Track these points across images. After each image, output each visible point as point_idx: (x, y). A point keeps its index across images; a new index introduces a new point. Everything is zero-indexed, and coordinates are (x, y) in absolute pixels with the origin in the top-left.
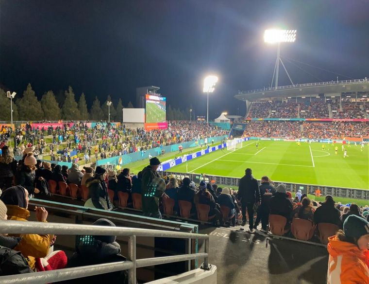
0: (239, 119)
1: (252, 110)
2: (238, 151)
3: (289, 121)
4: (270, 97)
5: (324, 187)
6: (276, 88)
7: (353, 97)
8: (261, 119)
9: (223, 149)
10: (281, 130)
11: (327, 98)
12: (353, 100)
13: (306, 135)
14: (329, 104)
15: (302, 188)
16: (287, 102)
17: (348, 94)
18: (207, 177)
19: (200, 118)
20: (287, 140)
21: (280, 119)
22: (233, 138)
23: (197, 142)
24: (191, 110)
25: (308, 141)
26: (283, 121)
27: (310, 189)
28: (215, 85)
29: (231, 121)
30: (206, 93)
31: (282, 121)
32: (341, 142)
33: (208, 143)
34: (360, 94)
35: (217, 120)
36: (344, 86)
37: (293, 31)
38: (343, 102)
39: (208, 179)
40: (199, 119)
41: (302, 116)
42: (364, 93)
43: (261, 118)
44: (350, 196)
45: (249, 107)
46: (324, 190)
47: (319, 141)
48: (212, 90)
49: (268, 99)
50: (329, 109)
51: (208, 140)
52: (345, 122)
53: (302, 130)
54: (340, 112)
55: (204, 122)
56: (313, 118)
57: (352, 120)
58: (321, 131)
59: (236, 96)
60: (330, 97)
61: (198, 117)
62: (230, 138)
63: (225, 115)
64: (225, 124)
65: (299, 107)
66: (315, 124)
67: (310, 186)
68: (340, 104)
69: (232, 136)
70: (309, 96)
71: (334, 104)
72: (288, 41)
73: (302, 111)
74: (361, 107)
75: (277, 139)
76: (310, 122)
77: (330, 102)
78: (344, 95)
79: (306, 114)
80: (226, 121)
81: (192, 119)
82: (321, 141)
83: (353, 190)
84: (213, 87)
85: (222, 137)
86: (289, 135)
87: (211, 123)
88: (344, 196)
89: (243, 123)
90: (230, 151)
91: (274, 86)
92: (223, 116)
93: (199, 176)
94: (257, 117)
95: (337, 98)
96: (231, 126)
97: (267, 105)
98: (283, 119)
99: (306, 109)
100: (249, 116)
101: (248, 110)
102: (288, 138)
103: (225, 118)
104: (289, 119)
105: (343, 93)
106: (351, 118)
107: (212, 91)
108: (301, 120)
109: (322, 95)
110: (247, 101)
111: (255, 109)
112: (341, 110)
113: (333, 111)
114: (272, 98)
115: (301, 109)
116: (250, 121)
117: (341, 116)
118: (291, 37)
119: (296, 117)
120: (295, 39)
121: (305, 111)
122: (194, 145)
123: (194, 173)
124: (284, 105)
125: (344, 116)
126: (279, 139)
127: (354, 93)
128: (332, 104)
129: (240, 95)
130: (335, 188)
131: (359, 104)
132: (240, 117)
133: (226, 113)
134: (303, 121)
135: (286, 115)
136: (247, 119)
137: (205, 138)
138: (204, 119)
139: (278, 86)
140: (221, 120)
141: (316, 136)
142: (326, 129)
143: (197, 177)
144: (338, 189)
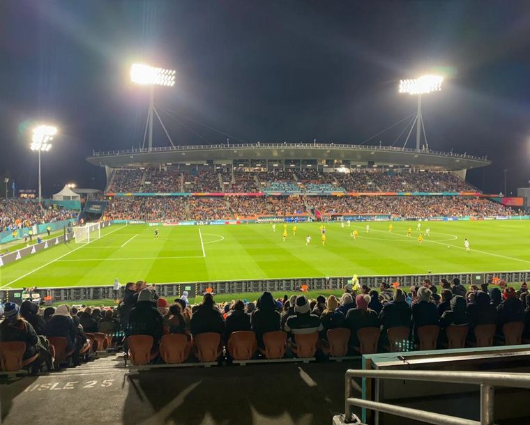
0: (95, 194)
1: (115, 181)
2: (95, 243)
3: (169, 197)
4: (142, 163)
5: (216, 283)
6: (151, 149)
7: (246, 166)
8: (130, 194)
9: (69, 241)
10: (159, 210)
11: (217, 165)
12: (247, 170)
13: (193, 216)
14: (220, 175)
15: (188, 288)
16: (165, 169)
17: (241, 161)
18: (36, 291)
19: (24, 193)
20: (167, 224)
21: (157, 194)
22: (85, 223)
23: (16, 233)
24: (7, 180)
25: (196, 224)
26: (162, 197)
27: (199, 288)
28: (51, 139)
29: (82, 197)
30: (37, 152)
31: (159, 197)
32: (235, 222)
33: (38, 234)
34: (253, 162)
35: (58, 197)
36: (235, 152)
37: (171, 71)
38: (235, 172)
39: (38, 295)
40: (22, 195)
41: (187, 190)
42: (258, 161)
43: (130, 192)
44: (246, 290)
45: (111, 176)
46: (216, 287)
47: (209, 223)
48: (47, 148)
49: (139, 165)
50: (220, 181)
51: (38, 229)
52: (240, 197)
53: (187, 208)
54: (233, 185)
55: (34, 201)
56: (200, 191)
57: (246, 194)
58: (211, 210)
59: (88, 159)
60: (220, 165)
61: (21, 191)
62: (79, 223)
63: (71, 189)
64: (73, 203)
65: (182, 178)
66: (204, 200)
67: (198, 284)
68: (232, 174)
69: (82, 221)
70: (195, 163)
71: (226, 174)
72: (165, 84)
73: (186, 183)
74: (255, 178)
75: (154, 224)
76: (197, 197)
77: (220, 171)
78: (236, 163)
79: (192, 187)
80: (74, 197)
81: (10, 196)
82: (211, 223)
83: (249, 282)
84: (49, 142)
85: (65, 222)
86: (170, 218)
87: (47, 201)
88: (240, 291)
89: (101, 200)
90: (80, 245)
91: (147, 146)
92: (69, 190)
93: (20, 292)
94: (123, 191)
95: (228, 167)
96: (83, 205)
97: (139, 173)
98: (161, 194)
99: (192, 179)
100: (111, 190)
101: (109, 181)
102: (169, 221)
103: (71, 194)
104: (169, 194)
105: (234, 160)
106: (245, 192)
107: (47, 150)
108: (185, 195)
109: (210, 162)
110: (107, 167)
111: (120, 179)
112: (233, 181)
113: (225, 183)
114: (145, 164)
115: (186, 180)
116: (113, 197)
117: (235, 190)
118: (169, 79)
119: (179, 190)
120: (173, 82)
121: (190, 183)
122: (9, 237)
123: (11, 289)
124: (161, 175)
125: (237, 189)
126: (157, 224)
127: (247, 160)
128: (223, 174)
129: (95, 158)
130: (229, 283)
131: (253, 174)
132: (96, 191)
133: (73, 186)
134: (188, 196)
135: (165, 188)
136: (108, 194)
137: (33, 225)
138: (33, 196)
139: (153, 147)
140: (64, 197)
141: (204, 216)
142: (217, 207)
143: (17, 295)
144: (233, 283)
